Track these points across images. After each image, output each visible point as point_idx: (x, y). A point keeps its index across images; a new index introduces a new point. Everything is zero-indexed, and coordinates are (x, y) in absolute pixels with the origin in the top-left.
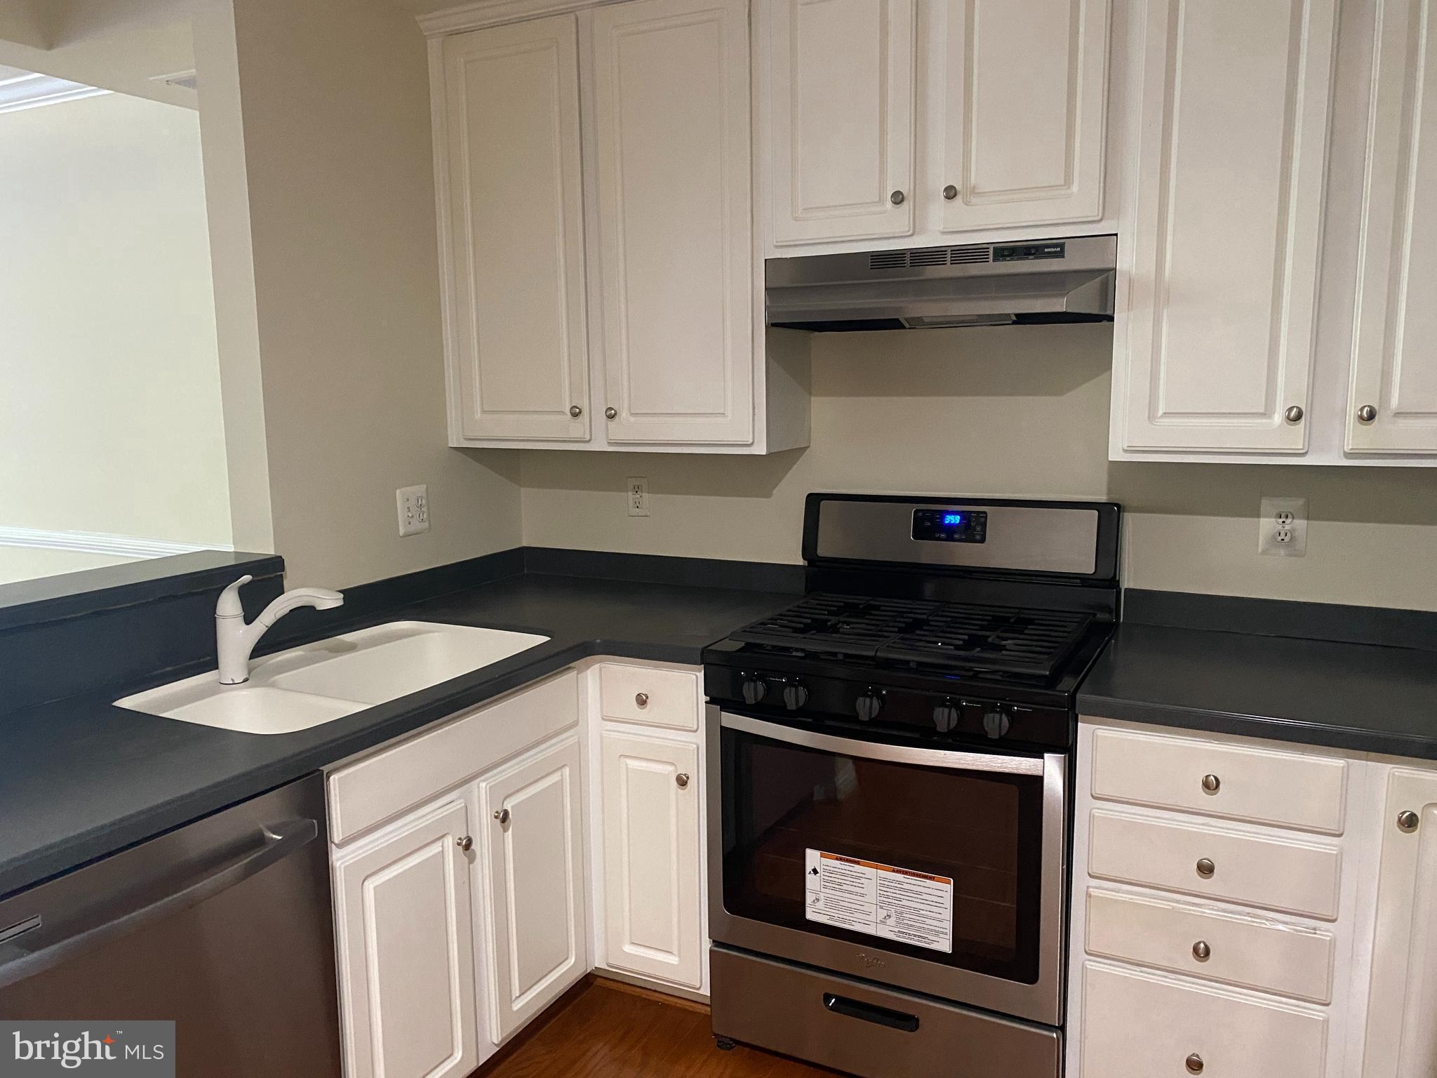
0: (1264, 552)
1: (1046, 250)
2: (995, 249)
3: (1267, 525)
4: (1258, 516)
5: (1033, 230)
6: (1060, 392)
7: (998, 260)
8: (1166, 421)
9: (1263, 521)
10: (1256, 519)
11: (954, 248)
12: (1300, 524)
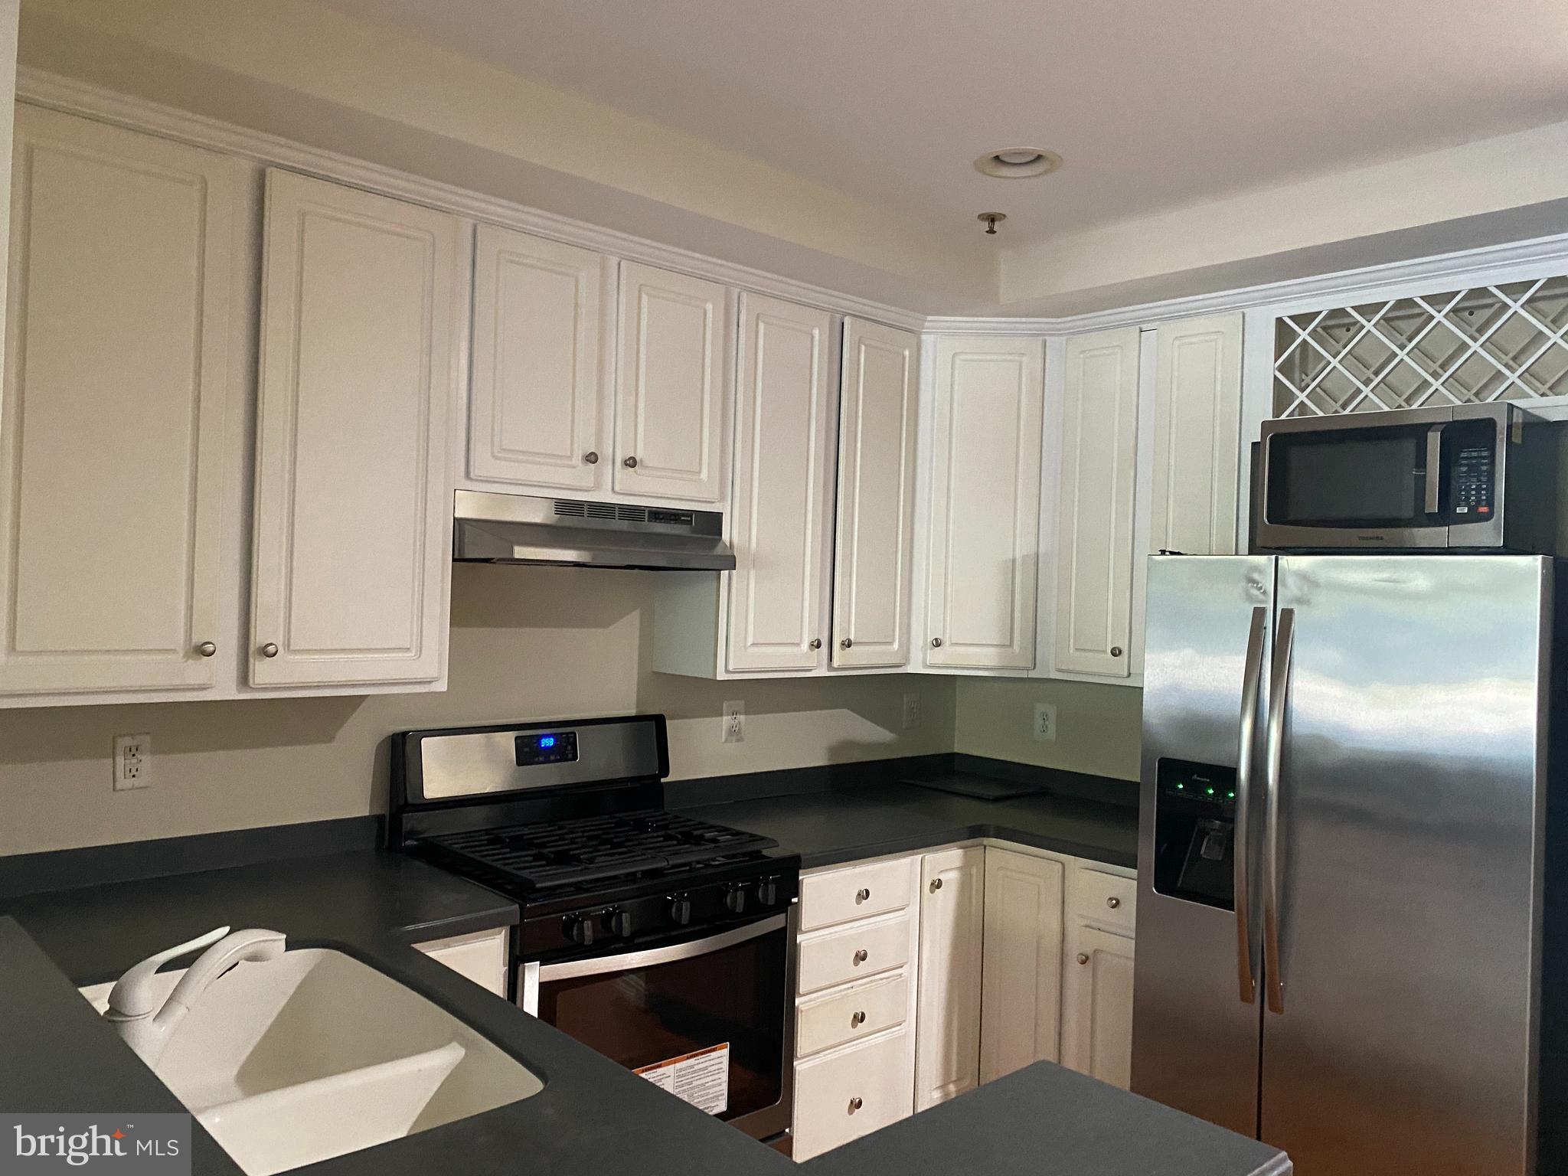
0: (726, 741)
1: (683, 518)
2: (650, 512)
3: (726, 720)
4: (721, 715)
5: (677, 502)
6: (605, 625)
7: (651, 521)
8: (756, 649)
9: (725, 718)
10: (720, 718)
11: (621, 507)
12: (742, 718)
